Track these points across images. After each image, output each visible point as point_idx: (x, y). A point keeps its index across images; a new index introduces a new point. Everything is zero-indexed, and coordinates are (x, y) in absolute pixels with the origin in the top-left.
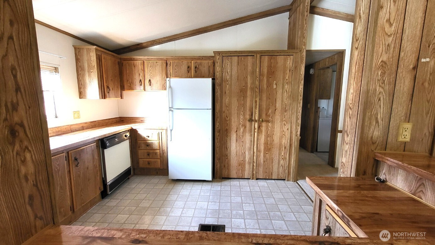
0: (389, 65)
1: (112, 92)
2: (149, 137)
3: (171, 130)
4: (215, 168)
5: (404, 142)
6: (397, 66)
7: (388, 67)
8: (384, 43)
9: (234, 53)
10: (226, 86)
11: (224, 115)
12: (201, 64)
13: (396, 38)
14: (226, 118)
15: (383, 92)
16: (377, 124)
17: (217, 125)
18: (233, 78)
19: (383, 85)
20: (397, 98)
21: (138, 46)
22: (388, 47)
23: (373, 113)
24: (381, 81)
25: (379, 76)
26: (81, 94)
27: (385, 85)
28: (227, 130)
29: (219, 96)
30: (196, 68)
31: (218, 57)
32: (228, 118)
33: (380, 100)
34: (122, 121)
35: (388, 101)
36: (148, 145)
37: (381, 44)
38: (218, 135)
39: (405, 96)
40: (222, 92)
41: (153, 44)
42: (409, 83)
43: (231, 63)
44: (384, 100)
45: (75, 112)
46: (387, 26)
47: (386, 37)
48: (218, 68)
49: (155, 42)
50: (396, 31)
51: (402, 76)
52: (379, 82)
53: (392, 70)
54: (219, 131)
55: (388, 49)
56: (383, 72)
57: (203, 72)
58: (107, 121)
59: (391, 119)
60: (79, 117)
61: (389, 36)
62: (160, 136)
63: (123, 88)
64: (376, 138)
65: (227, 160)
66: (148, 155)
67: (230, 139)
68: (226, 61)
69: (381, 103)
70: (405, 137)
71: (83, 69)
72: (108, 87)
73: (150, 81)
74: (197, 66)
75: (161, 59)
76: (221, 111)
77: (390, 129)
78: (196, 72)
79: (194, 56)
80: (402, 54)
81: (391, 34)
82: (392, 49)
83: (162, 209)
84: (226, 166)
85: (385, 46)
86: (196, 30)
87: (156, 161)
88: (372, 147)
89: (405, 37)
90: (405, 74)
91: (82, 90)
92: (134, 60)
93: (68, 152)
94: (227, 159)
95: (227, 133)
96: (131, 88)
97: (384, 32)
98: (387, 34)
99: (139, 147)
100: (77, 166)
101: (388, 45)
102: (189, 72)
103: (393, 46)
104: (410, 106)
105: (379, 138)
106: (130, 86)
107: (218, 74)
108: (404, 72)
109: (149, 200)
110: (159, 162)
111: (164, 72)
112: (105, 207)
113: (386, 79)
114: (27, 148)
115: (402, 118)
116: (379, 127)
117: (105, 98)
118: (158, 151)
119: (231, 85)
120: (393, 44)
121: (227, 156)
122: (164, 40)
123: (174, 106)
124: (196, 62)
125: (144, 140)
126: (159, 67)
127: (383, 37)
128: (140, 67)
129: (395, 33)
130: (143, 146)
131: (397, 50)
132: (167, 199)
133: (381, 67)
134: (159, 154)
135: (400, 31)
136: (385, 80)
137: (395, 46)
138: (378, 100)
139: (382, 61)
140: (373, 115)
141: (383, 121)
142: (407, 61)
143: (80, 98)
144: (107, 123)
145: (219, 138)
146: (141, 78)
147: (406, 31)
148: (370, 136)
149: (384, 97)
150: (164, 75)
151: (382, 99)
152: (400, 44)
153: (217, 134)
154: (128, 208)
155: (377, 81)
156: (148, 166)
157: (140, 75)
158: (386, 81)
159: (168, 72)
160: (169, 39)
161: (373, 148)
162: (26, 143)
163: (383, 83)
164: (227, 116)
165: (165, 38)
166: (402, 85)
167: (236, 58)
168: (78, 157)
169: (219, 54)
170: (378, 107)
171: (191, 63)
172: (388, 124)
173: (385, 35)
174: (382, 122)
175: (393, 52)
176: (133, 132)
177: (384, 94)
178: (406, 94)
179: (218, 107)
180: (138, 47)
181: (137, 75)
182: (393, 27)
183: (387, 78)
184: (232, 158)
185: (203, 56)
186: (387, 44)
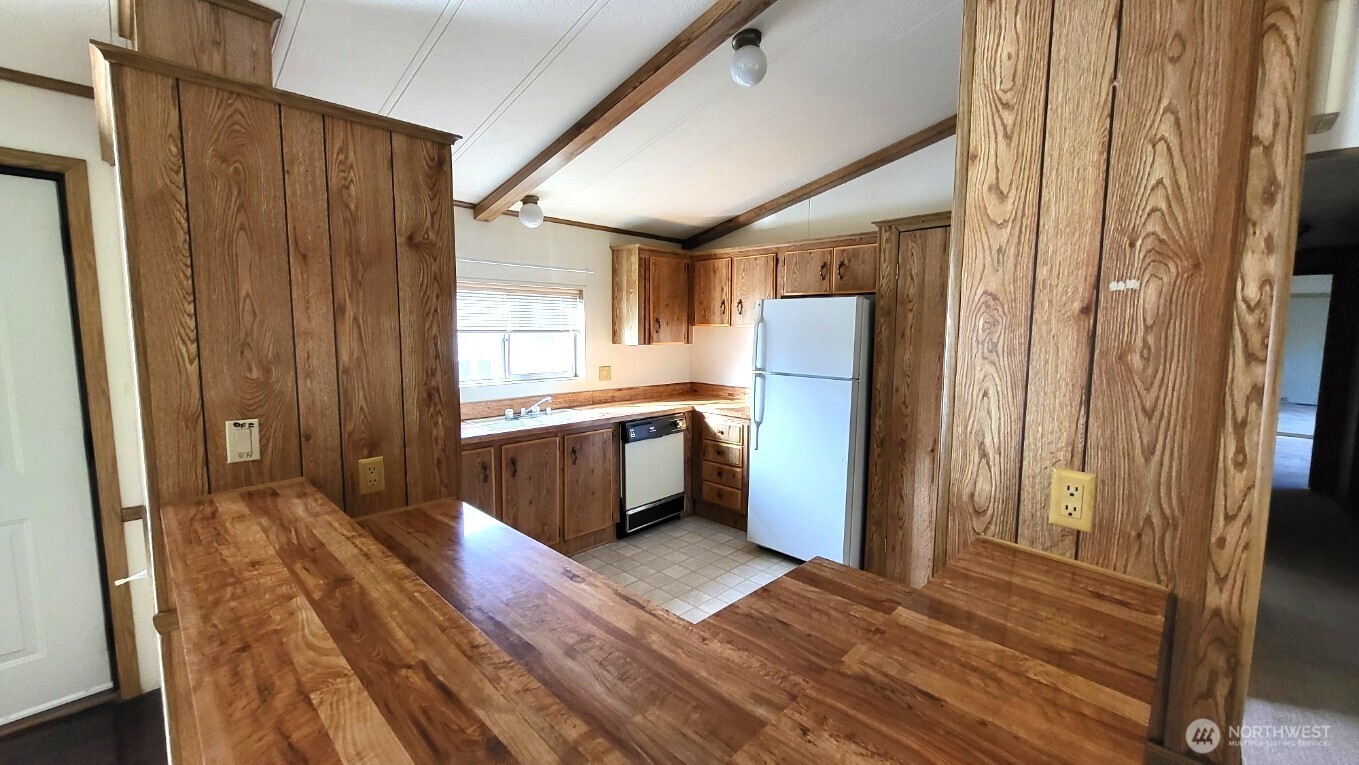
0: (1005, 301)
1: (665, 330)
2: (722, 433)
3: (758, 424)
4: (867, 548)
5: (1073, 530)
6: (1029, 305)
7: (1003, 308)
8: (986, 246)
9: (933, 220)
10: (906, 316)
11: (896, 400)
12: (855, 254)
13: (1021, 228)
14: (903, 408)
15: (995, 375)
16: (984, 461)
17: (878, 422)
18: (926, 292)
19: (993, 357)
20: (1038, 395)
21: (731, 224)
22: (1001, 256)
23: (969, 429)
24: (986, 345)
25: (980, 331)
26: (615, 336)
27: (997, 355)
28: (902, 443)
29: (884, 344)
30: (842, 265)
31: (885, 236)
32: (907, 407)
33: (985, 394)
34: (695, 391)
35: (1010, 400)
36: (721, 452)
37: (979, 248)
38: (879, 455)
39: (1063, 389)
40: (893, 332)
41: (759, 215)
42: (1075, 354)
43: (924, 249)
44: (999, 396)
45: (602, 368)
46: (991, 202)
47: (992, 230)
48: (885, 266)
49: (764, 210)
50: (1020, 212)
51: (1049, 331)
52: (980, 346)
53: (1014, 316)
54: (882, 443)
55: (998, 259)
56: (991, 320)
57: (860, 275)
58: (661, 389)
59: (1025, 454)
60: (609, 377)
61: (1000, 226)
62: (745, 436)
63: (691, 321)
64: (982, 501)
65: (900, 533)
66: (720, 474)
67: (913, 473)
68: (907, 245)
69: (992, 403)
70: (1070, 514)
71: (620, 289)
72: (657, 321)
73: (740, 302)
74: (846, 262)
75: (767, 251)
76: (890, 387)
77: (1026, 482)
78: (841, 278)
79: (840, 236)
80: (1043, 272)
81: (1005, 220)
82: (1012, 259)
83: (695, 592)
84: (898, 548)
85: (991, 253)
86: (860, 162)
87: (734, 492)
88: (974, 523)
89: (1047, 225)
90: (1059, 329)
91: (617, 327)
92: (715, 257)
93: (563, 437)
94: (901, 528)
95: (904, 451)
96: (706, 321)
97: (985, 218)
98: (993, 222)
99: (704, 454)
100: (574, 463)
101: (1000, 250)
102: (824, 279)
103: (1012, 251)
104: (1082, 421)
105: (992, 500)
106: (704, 316)
107: (884, 282)
108: (1053, 322)
109: (685, 568)
110: (740, 496)
111: (770, 282)
112: (613, 553)
113: (1001, 340)
114: (439, 411)
115: (1061, 455)
116: (990, 471)
117: (649, 343)
118: (739, 470)
119: (919, 316)
120: (1013, 248)
121: (901, 519)
122: (782, 200)
123: (767, 365)
124: (844, 250)
125: (714, 439)
126: (760, 270)
127: (983, 231)
128: (724, 272)
129: (1018, 217)
130: (711, 454)
131: (1026, 262)
132: (719, 579)
133: (983, 307)
134: (740, 477)
135: (1031, 210)
136: (998, 342)
137: (1019, 252)
138: (981, 396)
139: (985, 292)
140: (971, 433)
141: (1002, 455)
142: (1060, 289)
143: (614, 342)
144: (662, 393)
145: (879, 462)
146: (724, 298)
147: (1048, 208)
148: (966, 492)
149: (999, 389)
150: (768, 289)
151: (992, 392)
152: (1033, 246)
153: (876, 450)
154: (644, 567)
155: (974, 344)
156: (717, 501)
157: (722, 290)
158: (1000, 345)
159: (779, 280)
160: (792, 197)
161: (978, 524)
162: (439, 407)
163: (994, 349)
164: (904, 402)
165: (784, 196)
166: (1051, 357)
167: (939, 235)
168: (578, 447)
169: (890, 227)
170: (984, 414)
171: (831, 253)
172: (1018, 466)
173: (988, 224)
174: (997, 457)
175: (1016, 267)
176: (696, 419)
177: (997, 379)
178: (1067, 384)
179: (880, 372)
180: (727, 228)
181: (718, 290)
182: (1010, 200)
183: (1002, 336)
184: (915, 530)
185: (862, 234)
186: (995, 247)
